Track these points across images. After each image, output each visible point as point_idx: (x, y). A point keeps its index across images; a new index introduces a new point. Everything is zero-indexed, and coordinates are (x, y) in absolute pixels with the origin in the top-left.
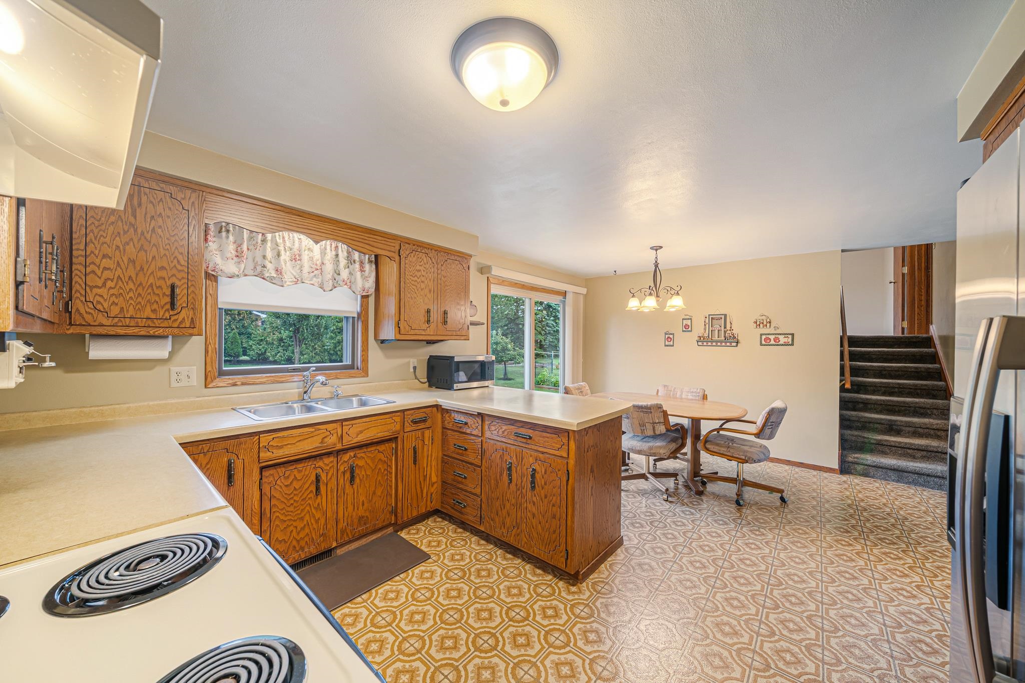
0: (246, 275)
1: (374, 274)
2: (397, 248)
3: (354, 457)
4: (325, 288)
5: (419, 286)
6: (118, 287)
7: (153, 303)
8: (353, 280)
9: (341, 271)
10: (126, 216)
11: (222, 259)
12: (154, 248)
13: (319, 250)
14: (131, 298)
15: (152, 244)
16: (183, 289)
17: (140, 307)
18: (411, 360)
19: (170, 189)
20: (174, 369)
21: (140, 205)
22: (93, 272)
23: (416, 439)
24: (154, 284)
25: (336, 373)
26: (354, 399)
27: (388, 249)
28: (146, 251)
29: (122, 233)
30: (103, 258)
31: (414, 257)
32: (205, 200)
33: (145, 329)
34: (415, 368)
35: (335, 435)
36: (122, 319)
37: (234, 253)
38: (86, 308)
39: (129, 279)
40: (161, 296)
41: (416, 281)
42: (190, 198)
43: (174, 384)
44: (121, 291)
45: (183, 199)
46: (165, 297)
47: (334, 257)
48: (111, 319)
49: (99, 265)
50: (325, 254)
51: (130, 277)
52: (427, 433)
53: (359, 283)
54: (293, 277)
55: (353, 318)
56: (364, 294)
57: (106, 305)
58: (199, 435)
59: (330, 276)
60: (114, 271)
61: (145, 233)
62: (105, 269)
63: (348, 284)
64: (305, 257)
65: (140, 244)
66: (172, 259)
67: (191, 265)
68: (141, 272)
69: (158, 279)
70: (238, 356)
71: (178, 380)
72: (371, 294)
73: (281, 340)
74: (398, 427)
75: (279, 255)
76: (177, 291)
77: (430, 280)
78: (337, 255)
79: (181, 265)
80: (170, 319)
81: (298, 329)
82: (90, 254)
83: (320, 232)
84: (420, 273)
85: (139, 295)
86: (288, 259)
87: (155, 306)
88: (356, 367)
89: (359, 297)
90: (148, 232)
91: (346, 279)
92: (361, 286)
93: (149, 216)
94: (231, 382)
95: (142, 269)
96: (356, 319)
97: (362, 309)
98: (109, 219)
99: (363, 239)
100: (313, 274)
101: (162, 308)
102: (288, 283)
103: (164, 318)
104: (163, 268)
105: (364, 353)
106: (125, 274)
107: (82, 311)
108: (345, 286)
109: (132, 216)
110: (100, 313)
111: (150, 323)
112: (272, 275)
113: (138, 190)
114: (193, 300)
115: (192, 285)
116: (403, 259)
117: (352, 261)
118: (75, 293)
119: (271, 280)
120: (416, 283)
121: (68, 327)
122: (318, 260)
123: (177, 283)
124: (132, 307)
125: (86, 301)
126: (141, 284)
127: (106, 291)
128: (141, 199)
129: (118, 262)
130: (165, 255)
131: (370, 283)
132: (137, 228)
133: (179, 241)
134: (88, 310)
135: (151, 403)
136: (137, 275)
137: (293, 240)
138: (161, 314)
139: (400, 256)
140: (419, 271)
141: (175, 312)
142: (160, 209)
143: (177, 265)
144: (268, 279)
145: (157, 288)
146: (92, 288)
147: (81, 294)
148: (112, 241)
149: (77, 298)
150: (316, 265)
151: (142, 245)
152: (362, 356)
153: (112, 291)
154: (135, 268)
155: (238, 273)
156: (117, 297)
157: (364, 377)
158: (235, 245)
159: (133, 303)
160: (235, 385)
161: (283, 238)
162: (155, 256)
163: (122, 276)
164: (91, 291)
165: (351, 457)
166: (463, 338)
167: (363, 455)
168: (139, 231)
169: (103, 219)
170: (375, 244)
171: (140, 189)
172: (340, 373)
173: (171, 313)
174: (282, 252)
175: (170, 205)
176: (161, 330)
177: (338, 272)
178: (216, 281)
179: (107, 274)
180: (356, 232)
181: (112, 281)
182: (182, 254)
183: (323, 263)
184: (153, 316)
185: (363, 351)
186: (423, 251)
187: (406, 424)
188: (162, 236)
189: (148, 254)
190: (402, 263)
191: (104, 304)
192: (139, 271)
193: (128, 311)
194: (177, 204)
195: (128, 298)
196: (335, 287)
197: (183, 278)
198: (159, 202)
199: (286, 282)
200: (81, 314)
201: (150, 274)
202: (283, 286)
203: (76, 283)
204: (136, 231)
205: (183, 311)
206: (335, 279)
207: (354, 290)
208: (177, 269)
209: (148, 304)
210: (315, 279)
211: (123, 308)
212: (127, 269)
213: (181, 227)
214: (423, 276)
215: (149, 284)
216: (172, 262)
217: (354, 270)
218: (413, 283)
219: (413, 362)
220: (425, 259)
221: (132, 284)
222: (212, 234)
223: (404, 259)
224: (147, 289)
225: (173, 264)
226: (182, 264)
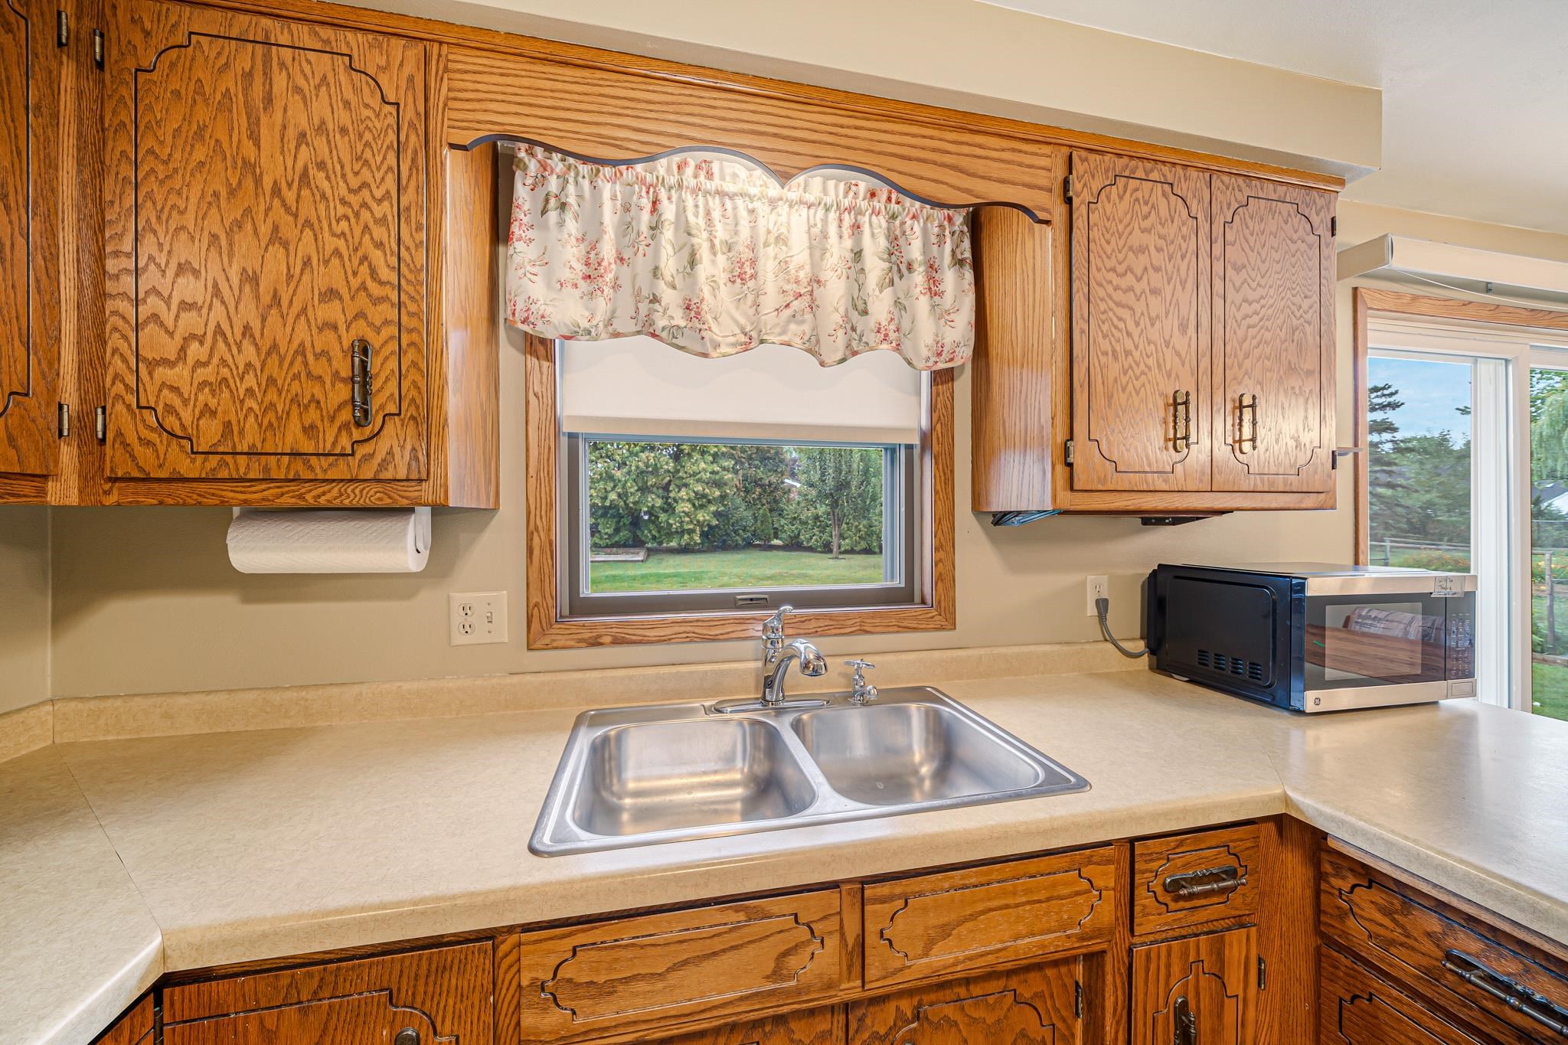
0: (616, 335)
1: (969, 300)
2: (1060, 173)
3: (917, 1017)
4: (824, 358)
5: (1139, 307)
6: (215, 361)
7: (306, 407)
8: (906, 325)
9: (870, 302)
10: (235, 139)
11: (549, 286)
12: (308, 232)
13: (806, 236)
14: (250, 391)
15: (301, 221)
16: (386, 358)
17: (274, 420)
18: (1090, 578)
19: (347, 44)
20: (459, 598)
21: (269, 100)
22: (155, 317)
23: (1187, 969)
24: (308, 345)
25: (860, 615)
26: (913, 706)
27: (1027, 179)
28: (285, 245)
29: (224, 193)
30: (177, 275)
31: (1121, 198)
32: (446, 70)
33: (293, 487)
34: (1102, 605)
35: (832, 942)
36: (229, 459)
37: (580, 267)
38: (141, 427)
39: (244, 335)
40: (328, 385)
41: (1131, 289)
42: (401, 65)
43: (459, 639)
44: (225, 371)
45: (383, 69)
46: (340, 385)
47: (849, 256)
48: (200, 458)
49: (170, 296)
50: (824, 251)
51: (247, 328)
52: (1238, 946)
53: (925, 330)
54: (738, 331)
55: (909, 448)
56: (941, 366)
57: (187, 415)
58: (264, 935)
59: (837, 318)
60: (205, 311)
61: (284, 185)
62: (186, 306)
63: (892, 335)
64: (768, 267)
65: (270, 221)
66: (356, 262)
67: (408, 282)
68: (274, 311)
69: (320, 330)
70: (769, 540)
71: (467, 628)
72: (963, 365)
73: (817, 518)
74: (1107, 912)
75: (693, 262)
76: (374, 364)
77: (1183, 284)
78: (858, 255)
79: (381, 283)
80: (353, 454)
81: (836, 502)
82: (147, 265)
83: (795, 139)
84: (1143, 259)
85: (272, 381)
86: (722, 278)
87: (313, 415)
88: (917, 598)
89: (925, 376)
90: (290, 185)
91: (884, 323)
92: (930, 340)
93: (291, 134)
94: (586, 636)
95: (276, 299)
96: (917, 452)
97: (935, 416)
98: (190, 154)
99: (934, 150)
100: (788, 312)
101: (332, 419)
102: (724, 349)
103: (338, 451)
104: (330, 294)
105: (942, 555)
106: (234, 319)
107: (131, 437)
108: (885, 346)
109: (250, 137)
110: (174, 441)
111: (299, 468)
112: (674, 323)
113: (264, 55)
114: (413, 393)
115: (412, 344)
116: (1080, 211)
117: (903, 268)
118: (113, 383)
119: (672, 338)
120: (1130, 298)
121: (107, 486)
122: (802, 267)
123: (375, 341)
124: (251, 419)
125: (138, 407)
126: (274, 347)
127: (186, 373)
128: (271, 84)
129: (216, 285)
130: (337, 252)
131: (960, 330)
132: (261, 173)
133: (374, 205)
134: (146, 434)
135: (406, 686)
136: (264, 320)
137: (735, 217)
138: (330, 439)
139: (1069, 201)
140: (1142, 250)
141: (367, 431)
142: (320, 107)
143: (370, 284)
144: (664, 335)
145: (317, 356)
146: (153, 364)
147: (126, 386)
148: (199, 221)
149: (118, 397)
150: (797, 282)
151: (276, 228)
152: (936, 563)
153: (202, 374)
154: (258, 298)
155: (587, 325)
156: (213, 392)
157: (942, 628)
158: (582, 246)
159: (256, 407)
160: (595, 643)
161: (708, 213)
162: (309, 259)
163: (226, 327)
164: (150, 374)
165: (901, 1019)
166: (1310, 501)
167: (949, 1010)
168: (268, 183)
169: (177, 156)
170: (979, 166)
171: (270, 51)
172: (873, 615)
173: (357, 434)
174: (704, 253)
175: (349, 94)
176: (335, 492)
177: (861, 306)
178: (550, 357)
179: (190, 322)
180: (914, 129)
181: (202, 343)
182: (380, 245)
183: (818, 282)
184: (308, 447)
185: (938, 548)
186: (1155, 176)
187: (1143, 899)
188: (328, 192)
189: (292, 254)
190: (1079, 223)
191: (183, 414)
192: (270, 307)
193: (241, 432)
194: (366, 90)
195: (242, 392)
196: (855, 353)
197: (386, 322)
198: (318, 87)
199: (717, 346)
200: (126, 445)
201: (298, 316)
202: (705, 355)
203: (115, 351)
204: (258, 182)
205: (389, 427)
206: (854, 329)
207: (910, 355)
208: (369, 296)
209: (295, 407)
210: (793, 327)
211: (229, 422)
212: (237, 303)
213: (379, 159)
214: (1157, 270)
215: (295, 345)
216: (355, 274)
217: (907, 295)
218: (1118, 296)
219: (1096, 584)
220: (1162, 204)
221: (252, 349)
222: (525, 220)
223: (1084, 209)
224: (291, 363)
225: (359, 280)
226: (384, 278)
